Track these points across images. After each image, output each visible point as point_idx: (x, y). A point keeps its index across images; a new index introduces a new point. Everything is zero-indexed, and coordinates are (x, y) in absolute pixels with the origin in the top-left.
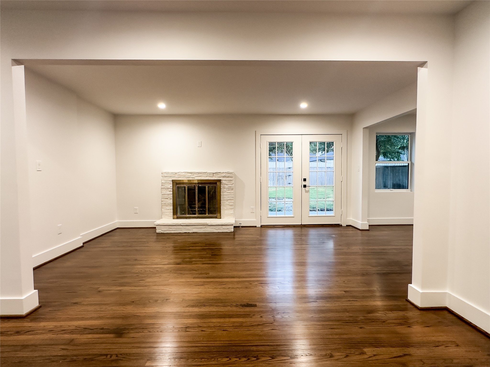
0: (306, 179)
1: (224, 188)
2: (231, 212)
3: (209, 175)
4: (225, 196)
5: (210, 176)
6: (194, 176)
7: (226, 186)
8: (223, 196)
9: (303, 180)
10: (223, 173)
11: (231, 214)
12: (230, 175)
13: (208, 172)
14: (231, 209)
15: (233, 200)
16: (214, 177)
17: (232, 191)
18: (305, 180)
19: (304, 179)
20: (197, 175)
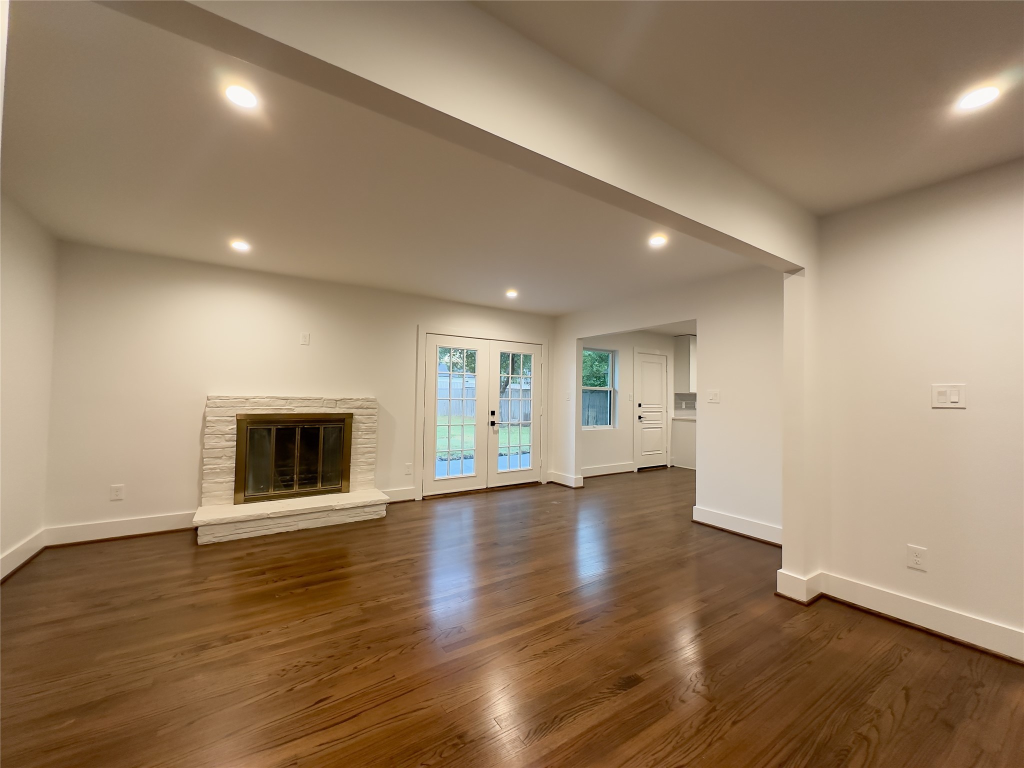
0: (495, 412)
1: (358, 430)
2: (370, 478)
3: (327, 403)
4: (359, 446)
5: (328, 406)
6: (292, 405)
7: (363, 426)
8: (355, 446)
9: (490, 413)
10: (358, 400)
11: (369, 482)
12: (370, 405)
13: (325, 397)
14: (371, 470)
15: (373, 452)
16: (337, 409)
17: (374, 436)
18: (493, 413)
20: (299, 405)
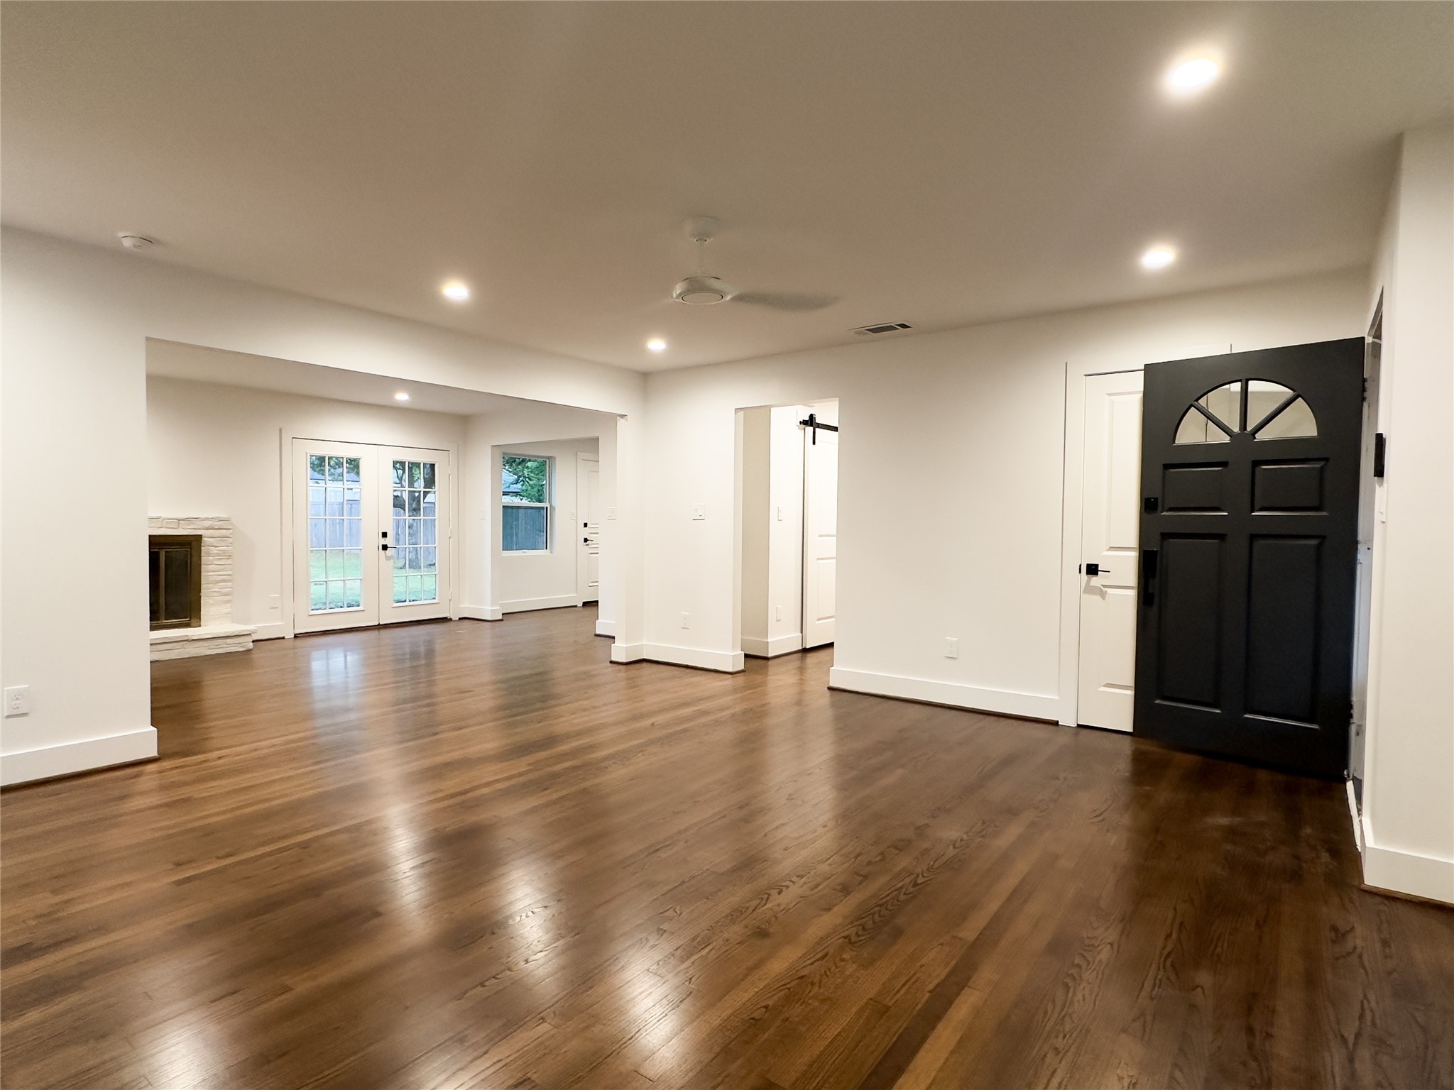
0: (386, 533)
1: (209, 555)
2: (226, 611)
3: (168, 523)
4: (210, 574)
5: (168, 526)
7: (214, 550)
8: (206, 574)
9: (381, 535)
10: (207, 519)
11: (227, 614)
12: (223, 526)
13: (164, 515)
14: (228, 602)
15: (229, 581)
16: (181, 529)
17: (229, 562)
18: (385, 535)
19: (383, 533)
